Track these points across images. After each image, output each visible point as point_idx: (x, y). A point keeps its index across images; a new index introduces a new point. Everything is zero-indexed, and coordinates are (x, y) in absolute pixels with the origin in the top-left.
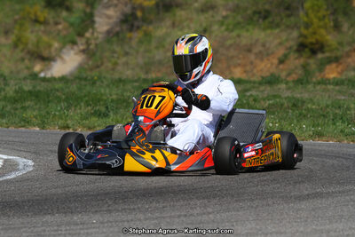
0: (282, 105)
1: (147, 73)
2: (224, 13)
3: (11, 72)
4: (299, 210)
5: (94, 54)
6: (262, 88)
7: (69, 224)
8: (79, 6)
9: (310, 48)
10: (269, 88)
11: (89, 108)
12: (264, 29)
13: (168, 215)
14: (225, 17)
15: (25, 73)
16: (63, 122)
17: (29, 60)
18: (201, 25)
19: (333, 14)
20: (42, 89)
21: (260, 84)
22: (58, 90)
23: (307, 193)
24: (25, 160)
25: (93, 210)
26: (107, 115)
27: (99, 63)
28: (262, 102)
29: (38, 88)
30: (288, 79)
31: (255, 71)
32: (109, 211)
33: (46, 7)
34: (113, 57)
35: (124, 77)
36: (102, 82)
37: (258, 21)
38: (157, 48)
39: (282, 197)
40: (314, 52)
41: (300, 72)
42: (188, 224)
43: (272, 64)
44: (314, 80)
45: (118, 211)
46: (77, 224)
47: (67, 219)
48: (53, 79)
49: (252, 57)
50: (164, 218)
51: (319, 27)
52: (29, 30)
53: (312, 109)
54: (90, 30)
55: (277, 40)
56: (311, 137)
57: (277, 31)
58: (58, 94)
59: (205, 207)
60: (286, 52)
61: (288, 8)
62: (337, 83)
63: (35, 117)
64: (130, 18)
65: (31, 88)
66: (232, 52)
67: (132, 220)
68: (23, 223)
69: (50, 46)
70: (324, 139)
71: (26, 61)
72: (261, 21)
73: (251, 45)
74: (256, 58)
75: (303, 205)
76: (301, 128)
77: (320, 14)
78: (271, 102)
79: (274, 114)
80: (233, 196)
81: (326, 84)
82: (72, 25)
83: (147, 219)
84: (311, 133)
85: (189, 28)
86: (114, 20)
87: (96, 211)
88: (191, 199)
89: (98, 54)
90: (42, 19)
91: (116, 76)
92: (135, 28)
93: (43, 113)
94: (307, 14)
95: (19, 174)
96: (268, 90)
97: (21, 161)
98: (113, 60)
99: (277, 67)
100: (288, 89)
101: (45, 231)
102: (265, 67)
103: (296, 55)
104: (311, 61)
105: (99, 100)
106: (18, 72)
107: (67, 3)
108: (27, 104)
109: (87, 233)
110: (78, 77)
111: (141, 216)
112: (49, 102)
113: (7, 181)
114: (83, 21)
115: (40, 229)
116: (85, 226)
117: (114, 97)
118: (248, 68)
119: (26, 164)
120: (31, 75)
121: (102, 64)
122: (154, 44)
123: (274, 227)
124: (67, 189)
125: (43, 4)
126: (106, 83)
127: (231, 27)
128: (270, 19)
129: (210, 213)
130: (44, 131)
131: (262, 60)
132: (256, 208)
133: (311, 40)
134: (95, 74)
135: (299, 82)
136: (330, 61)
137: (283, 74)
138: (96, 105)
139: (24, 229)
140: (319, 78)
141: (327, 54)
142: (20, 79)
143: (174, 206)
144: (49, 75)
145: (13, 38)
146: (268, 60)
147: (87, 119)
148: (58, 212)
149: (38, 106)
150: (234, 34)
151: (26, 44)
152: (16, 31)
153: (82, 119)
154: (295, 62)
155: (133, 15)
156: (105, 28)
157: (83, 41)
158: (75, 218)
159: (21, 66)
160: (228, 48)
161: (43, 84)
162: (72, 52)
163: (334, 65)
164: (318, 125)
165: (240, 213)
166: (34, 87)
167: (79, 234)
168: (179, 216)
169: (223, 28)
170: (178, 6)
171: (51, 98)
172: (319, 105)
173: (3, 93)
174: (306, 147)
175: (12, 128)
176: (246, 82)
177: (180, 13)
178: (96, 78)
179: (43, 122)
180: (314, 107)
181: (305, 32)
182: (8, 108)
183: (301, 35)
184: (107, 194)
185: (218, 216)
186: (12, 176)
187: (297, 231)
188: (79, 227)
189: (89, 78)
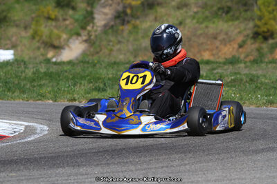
1: (135, 57)
2: (195, 10)
3: (30, 58)
4: (255, 161)
5: (94, 43)
6: (226, 67)
7: (76, 174)
8: (82, 6)
10: (231, 67)
11: (91, 85)
12: (227, 21)
13: (154, 166)
14: (196, 13)
16: (71, 96)
17: (44, 48)
18: (177, 20)
20: (54, 71)
21: (225, 64)
22: (66, 71)
23: (262, 147)
24: (41, 126)
25: (95, 164)
26: (105, 90)
27: (98, 50)
28: (226, 78)
29: (51, 70)
31: (220, 54)
32: (108, 164)
33: (56, 7)
34: (109, 45)
35: (118, 60)
36: (101, 64)
37: (221, 15)
38: (143, 37)
39: (243, 151)
40: (266, 39)
41: (255, 54)
42: (169, 173)
43: (234, 48)
44: (266, 60)
45: (114, 164)
46: (82, 175)
47: (75, 170)
48: (62, 63)
49: (217, 43)
50: (150, 169)
51: (270, 19)
52: (43, 26)
54: (91, 25)
56: (264, 104)
57: (236, 23)
58: (67, 74)
59: (182, 160)
60: (245, 39)
61: (245, 5)
63: (49, 92)
64: (122, 15)
65: (45, 70)
66: (202, 40)
67: (126, 171)
69: (59, 37)
70: (274, 105)
71: (42, 50)
72: (224, 15)
73: (217, 34)
74: (221, 44)
75: (259, 157)
76: (257, 97)
77: (270, 9)
78: (233, 78)
79: (235, 87)
80: (204, 151)
81: (275, 63)
82: (77, 20)
83: (136, 170)
84: (265, 101)
85: (169, 22)
86: (109, 16)
87: (98, 164)
88: (171, 154)
89: (97, 43)
90: (53, 17)
91: (113, 60)
92: (126, 22)
93: (56, 89)
94: (260, 9)
95: (37, 136)
96: (230, 68)
97: (38, 127)
98: (109, 47)
99: (237, 51)
100: (246, 67)
101: (58, 180)
102: (228, 51)
103: (252, 41)
104: (264, 46)
105: (99, 79)
106: (35, 58)
107: (73, 4)
108: (42, 82)
110: (82, 61)
111: (132, 168)
112: (59, 80)
113: (28, 142)
114: (85, 18)
115: (54, 179)
116: (89, 176)
117: (110, 76)
118: (215, 52)
119: (42, 129)
120: (45, 60)
121: (101, 51)
122: (140, 35)
123: (236, 175)
124: (74, 148)
125: (54, 4)
126: (104, 65)
127: (201, 20)
128: (231, 13)
129: (186, 165)
130: (56, 103)
131: (225, 45)
132: (222, 160)
133: (264, 29)
134: (95, 58)
135: (255, 62)
137: (242, 56)
138: (96, 82)
139: (42, 179)
140: (271, 59)
141: (276, 40)
142: (37, 64)
143: (158, 159)
144: (59, 60)
145: (31, 32)
146: (230, 45)
147: (89, 93)
148: (68, 165)
149: (51, 84)
150: (203, 25)
151: (41, 36)
152: (33, 27)
153: (85, 93)
154: (251, 46)
155: (124, 12)
156: (103, 23)
157: (86, 33)
158: (81, 170)
159: (38, 53)
161: (55, 67)
162: (77, 42)
164: (270, 95)
165: (210, 164)
166: (47, 69)
167: (85, 182)
169: (195, 21)
170: (159, 4)
171: (61, 78)
172: (270, 80)
173: (24, 75)
174: (261, 112)
175: (31, 101)
176: (213, 62)
177: (161, 11)
178: (96, 61)
179: (56, 96)
180: (266, 81)
181: (258, 23)
182: (28, 86)
183: (256, 26)
184: (106, 151)
185: (193, 166)
186: (32, 138)
187: (255, 177)
188: (84, 177)
189: (91, 61)
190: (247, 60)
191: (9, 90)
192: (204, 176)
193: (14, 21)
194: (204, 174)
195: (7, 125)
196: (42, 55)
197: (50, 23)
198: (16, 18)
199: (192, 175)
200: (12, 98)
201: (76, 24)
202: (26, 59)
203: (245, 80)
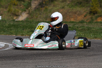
1: (46, 20)
2: (69, 3)
3: (7, 19)
5: (31, 14)
6: (79, 24)
7: (23, 63)
9: (93, 13)
10: (81, 24)
11: (29, 30)
12: (80, 7)
13: (52, 60)
15: (11, 19)
16: (22, 33)
18: (62, 6)
19: (100, 3)
20: (16, 24)
23: (92, 54)
24: (11, 44)
28: (79, 28)
31: (77, 19)
32: (35, 59)
33: (17, 1)
34: (36, 15)
35: (40, 21)
38: (49, 12)
39: (85, 55)
40: (94, 14)
41: (90, 19)
42: (58, 63)
44: (94, 22)
45: (38, 59)
47: (23, 61)
49: (76, 15)
51: (96, 7)
52: (12, 7)
53: (93, 30)
54: (30, 7)
55: (84, 10)
56: (93, 38)
57: (84, 8)
58: (21, 25)
59: (63, 58)
60: (86, 14)
61: (87, 1)
62: (101, 23)
63: (14, 32)
65: (13, 24)
67: (42, 62)
69: (18, 12)
70: (97, 39)
71: (12, 16)
72: (79, 5)
73: (76, 12)
75: (91, 57)
76: (90, 35)
77: (96, 3)
78: (82, 28)
79: (82, 31)
80: (70, 55)
81: (98, 23)
82: (25, 6)
83: (46, 61)
85: (59, 7)
86: (37, 4)
87: (31, 59)
88: (58, 56)
90: (16, 4)
91: (37, 21)
92: (43, 7)
93: (16, 31)
94: (92, 3)
95: (9, 48)
96: (81, 25)
99: (84, 18)
100: (86, 24)
102: (80, 18)
103: (89, 15)
104: (93, 17)
105: (32, 27)
106: (9, 19)
108: (12, 28)
109: (29, 65)
110: (26, 21)
111: (44, 61)
114: (28, 5)
115: (15, 64)
118: (75, 18)
119: (11, 46)
120: (13, 20)
121: (33, 17)
123: (82, 64)
124: (23, 53)
126: (34, 22)
127: (70, 6)
128: (82, 4)
129: (64, 60)
130: (17, 36)
131: (79, 16)
132: (77, 58)
134: (31, 20)
135: (90, 22)
136: (99, 16)
137: (85, 20)
138: (32, 29)
139: (10, 64)
140: (96, 21)
141: (98, 15)
142: (10, 21)
143: (53, 58)
144: (18, 20)
145: (8, 9)
146: (81, 16)
147: (29, 33)
148: (20, 59)
149: (15, 29)
150: (71, 9)
151: (12, 11)
152: (9, 8)
153: (27, 33)
154: (89, 17)
155: (42, 3)
156: (34, 7)
157: (28, 10)
158: (25, 61)
159: (10, 17)
160: (70, 13)
162: (25, 14)
163: (100, 18)
164: (95, 35)
165: (72, 60)
166: (14, 23)
169: (68, 7)
171: (18, 27)
172: (95, 29)
173: (5, 25)
174: (92, 41)
175: (7, 35)
176: (75, 22)
177: (56, 3)
178: (31, 21)
179: (16, 34)
180: (94, 30)
182: (6, 30)
183: (91, 9)
184: (34, 54)
185: (66, 61)
186: (7, 49)
187: (89, 65)
188: (26, 64)
189: (30, 21)
190: (87, 21)
192: (70, 64)
196: (12, 18)
197: (15, 6)
198: (3, 4)
199: (66, 64)
201: (24, 7)
203: (86, 29)
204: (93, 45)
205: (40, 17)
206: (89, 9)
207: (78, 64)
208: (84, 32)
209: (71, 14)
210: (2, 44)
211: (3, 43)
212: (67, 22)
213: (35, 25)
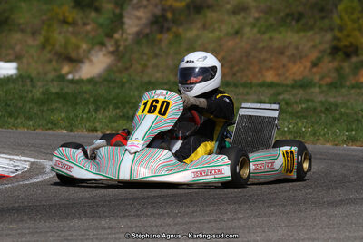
0: (315, 109)
2: (256, 15)
3: (39, 73)
4: (331, 216)
5: (123, 56)
6: (295, 91)
7: (96, 228)
8: (109, 7)
10: (302, 92)
11: (118, 111)
12: (298, 31)
13: (198, 220)
14: (257, 19)
15: (51, 75)
16: (91, 124)
17: (57, 61)
18: (233, 27)
20: (70, 91)
21: (293, 87)
22: (85, 92)
23: (340, 198)
25: (122, 214)
27: (128, 65)
28: (295, 106)
29: (66, 90)
30: (322, 82)
31: (287, 74)
32: (138, 216)
33: (73, 8)
34: (142, 59)
35: (153, 80)
36: (131, 84)
37: (291, 23)
40: (348, 56)
41: (334, 75)
43: (305, 68)
44: (348, 84)
45: (147, 216)
46: (105, 229)
47: (95, 223)
48: (80, 81)
49: (285, 60)
50: (194, 223)
51: (354, 29)
52: (57, 31)
53: (347, 115)
54: (120, 32)
55: (312, 40)
56: (344, 142)
57: (310, 34)
58: (86, 96)
59: (236, 212)
60: (320, 55)
61: (322, 10)
63: (63, 119)
64: (160, 20)
65: (58, 90)
67: (161, 225)
68: (49, 228)
69: (77, 47)
70: (357, 143)
71: (54, 63)
72: (294, 23)
73: (285, 48)
74: (289, 61)
75: (337, 211)
76: (335, 133)
77: (355, 16)
78: (304, 106)
79: (306, 118)
80: (264, 201)
81: (360, 88)
82: (101, 25)
83: (175, 224)
84: (345, 138)
85: (221, 30)
86: (144, 21)
87: (125, 216)
88: (221, 204)
89: (127, 55)
90: (70, 20)
91: (146, 79)
92: (165, 30)
93: (71, 115)
94: (341, 19)
95: (46, 177)
96: (301, 93)
97: (48, 164)
98: (143, 62)
99: (310, 70)
100: (322, 92)
101: (72, 235)
102: (297, 70)
103: (330, 58)
104: (346, 65)
105: (128, 103)
106: (46, 74)
107: (97, 4)
108: (54, 107)
109: (116, 238)
110: (106, 79)
111: (170, 221)
112: (77, 104)
114: (112, 22)
116: (113, 231)
118: (280, 72)
120: (58, 77)
121: (131, 66)
123: (306, 234)
125: (72, 4)
126: (135, 85)
127: (263, 29)
128: (303, 21)
129: (240, 219)
130: (72, 134)
131: (295, 63)
132: (288, 214)
133: (345, 42)
134: (124, 76)
135: (332, 86)
137: (316, 78)
138: (125, 107)
139: (51, 234)
140: (353, 82)
141: (361, 58)
142: (47, 81)
143: (203, 211)
144: (77, 77)
145: (40, 39)
146: (301, 62)
147: (115, 122)
148: (86, 216)
149: (65, 109)
150: (266, 36)
151: (54, 46)
152: (44, 32)
153: (110, 122)
154: (329, 65)
155: (163, 17)
156: (135, 30)
157: (112, 42)
158: (103, 222)
159: (49, 67)
160: (260, 51)
161: (71, 86)
162: (101, 54)
164: (352, 130)
165: (272, 219)
166: (61, 89)
167: (107, 239)
168: (209, 222)
169: (255, 30)
170: (210, 7)
171: (78, 100)
172: (353, 109)
174: (341, 152)
175: (38, 131)
176: (278, 85)
177: (211, 15)
178: (125, 80)
179: (71, 125)
180: (348, 111)
181: (339, 34)
182: (35, 110)
183: (336, 39)
184: (135, 199)
185: (249, 221)
186: (39, 179)
187: (330, 238)
188: (106, 232)
189: (118, 80)
191: (10, 115)
192: (264, 234)
193: (19, 25)
194: (264, 232)
195: (7, 161)
197: (65, 28)
198: (21, 21)
199: (248, 232)
200: (13, 126)
201: (100, 31)
202: (34, 74)
203: (319, 109)
204: (344, 166)
205: (156, 66)
206: (329, 36)
207: (290, 233)
208: (313, 120)
209: (264, 55)
210: (21, 160)
211: (23, 158)
212: (251, 83)
213: (136, 93)
